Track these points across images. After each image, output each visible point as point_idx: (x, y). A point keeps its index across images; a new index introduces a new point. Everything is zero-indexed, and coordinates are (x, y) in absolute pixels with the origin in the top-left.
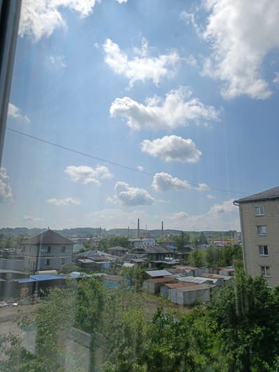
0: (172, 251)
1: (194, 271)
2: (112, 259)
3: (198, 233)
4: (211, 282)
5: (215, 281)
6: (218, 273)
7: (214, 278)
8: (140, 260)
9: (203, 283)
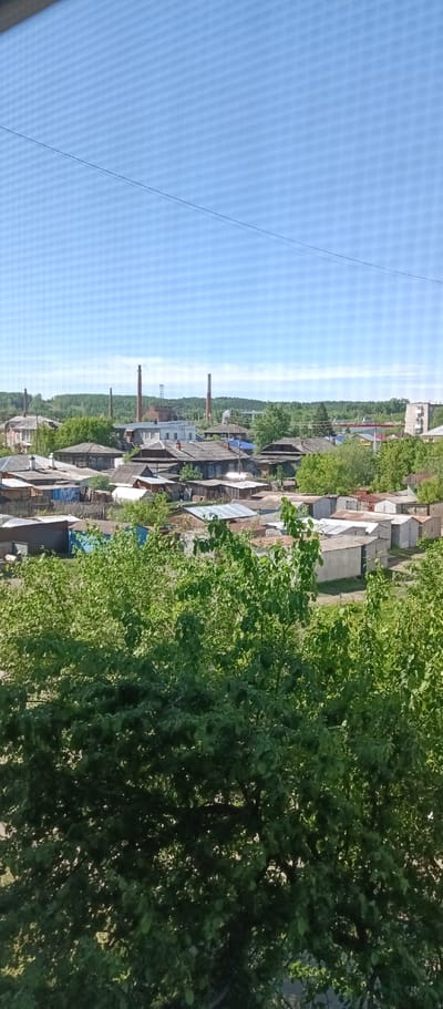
0: (245, 456)
1: (310, 506)
2: (80, 478)
3: (308, 406)
4: (363, 531)
5: (371, 527)
6: (371, 509)
7: (366, 520)
8: (161, 480)
9: (342, 533)
